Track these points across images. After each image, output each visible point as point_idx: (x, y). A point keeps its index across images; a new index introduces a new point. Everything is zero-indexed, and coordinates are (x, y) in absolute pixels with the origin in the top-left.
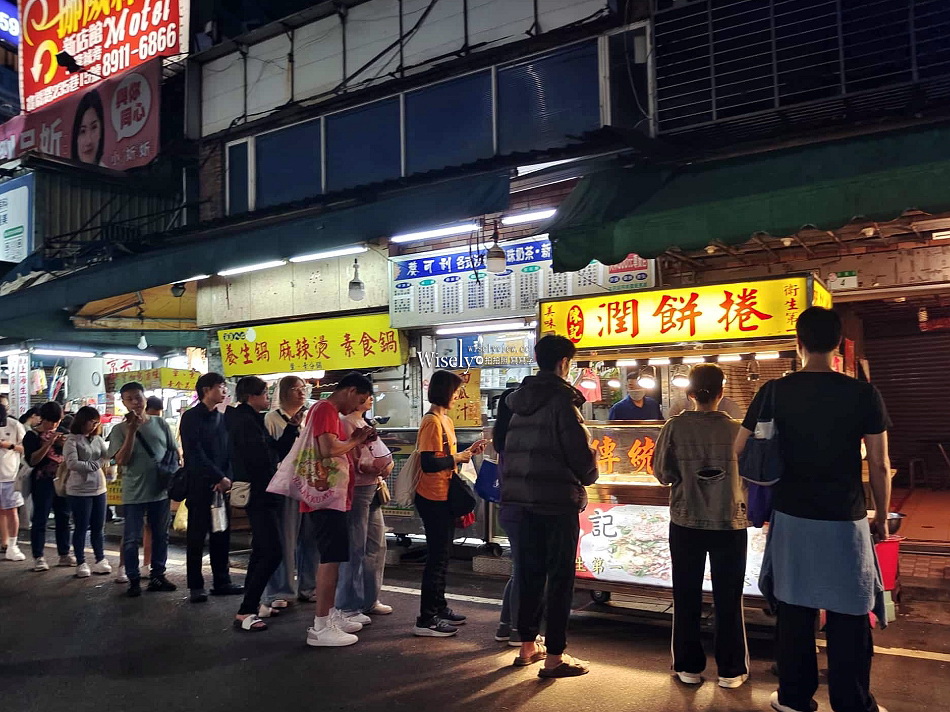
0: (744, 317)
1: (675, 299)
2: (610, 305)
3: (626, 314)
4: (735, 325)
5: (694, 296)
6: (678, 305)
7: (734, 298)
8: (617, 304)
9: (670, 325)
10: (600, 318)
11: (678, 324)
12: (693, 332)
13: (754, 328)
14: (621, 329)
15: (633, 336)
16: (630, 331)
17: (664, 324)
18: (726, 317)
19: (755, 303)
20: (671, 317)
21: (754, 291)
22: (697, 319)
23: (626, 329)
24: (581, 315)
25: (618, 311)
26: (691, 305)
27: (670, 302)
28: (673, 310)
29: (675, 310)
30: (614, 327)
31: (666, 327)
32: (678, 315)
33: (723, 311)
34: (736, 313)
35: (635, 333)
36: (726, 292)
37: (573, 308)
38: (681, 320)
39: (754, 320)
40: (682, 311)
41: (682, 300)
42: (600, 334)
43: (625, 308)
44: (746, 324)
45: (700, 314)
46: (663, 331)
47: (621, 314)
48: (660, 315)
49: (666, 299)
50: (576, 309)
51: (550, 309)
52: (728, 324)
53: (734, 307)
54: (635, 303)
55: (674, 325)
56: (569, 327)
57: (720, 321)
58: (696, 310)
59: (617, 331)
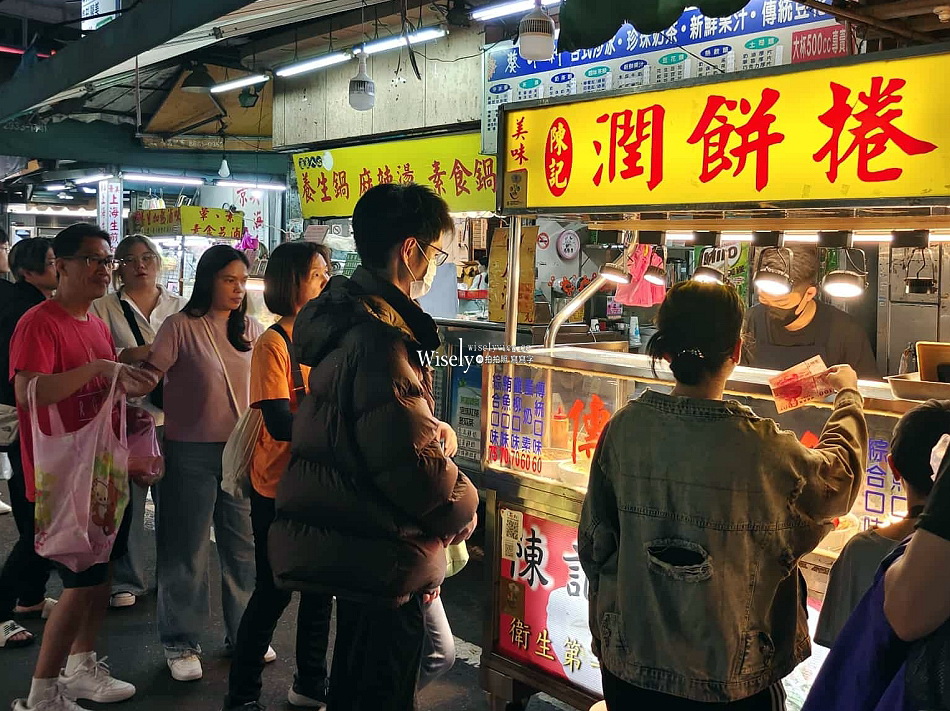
0: (871, 147)
1: (731, 105)
2: (616, 116)
3: (641, 138)
4: (849, 167)
5: (770, 97)
6: (737, 119)
7: (852, 100)
8: (628, 114)
9: (719, 162)
10: (598, 146)
11: (735, 161)
12: (762, 180)
13: (893, 174)
14: (633, 171)
15: (652, 185)
16: (647, 175)
17: (707, 160)
18: (832, 146)
19: (898, 113)
20: (723, 143)
21: (897, 83)
22: (773, 149)
23: (640, 171)
24: (568, 139)
25: (628, 131)
26: (761, 120)
27: (723, 110)
28: (725, 130)
29: (731, 128)
30: (621, 167)
31: (711, 167)
32: (735, 141)
33: (828, 132)
34: (852, 137)
35: (656, 178)
36: (835, 87)
37: (555, 124)
38: (740, 152)
39: (892, 155)
40: (743, 132)
41: (745, 107)
42: (597, 179)
43: (641, 125)
44: (875, 165)
45: (778, 138)
46: (706, 177)
47: (633, 138)
48: (701, 142)
49: (714, 102)
50: (561, 125)
51: (520, 124)
52: (835, 163)
53: (852, 123)
54: (659, 112)
55: (727, 164)
56: (548, 162)
57: (818, 157)
58: (773, 129)
59: (625, 175)
